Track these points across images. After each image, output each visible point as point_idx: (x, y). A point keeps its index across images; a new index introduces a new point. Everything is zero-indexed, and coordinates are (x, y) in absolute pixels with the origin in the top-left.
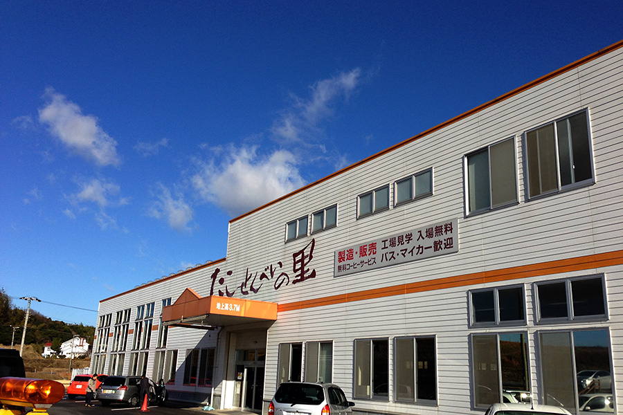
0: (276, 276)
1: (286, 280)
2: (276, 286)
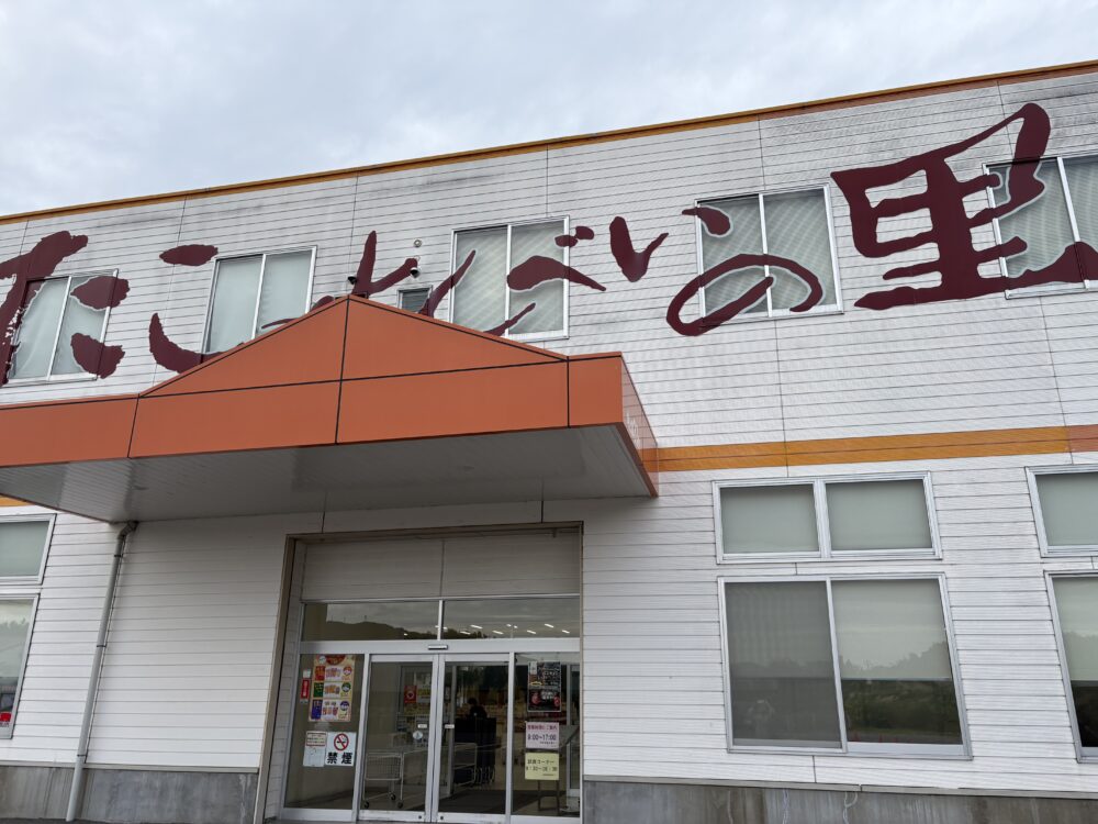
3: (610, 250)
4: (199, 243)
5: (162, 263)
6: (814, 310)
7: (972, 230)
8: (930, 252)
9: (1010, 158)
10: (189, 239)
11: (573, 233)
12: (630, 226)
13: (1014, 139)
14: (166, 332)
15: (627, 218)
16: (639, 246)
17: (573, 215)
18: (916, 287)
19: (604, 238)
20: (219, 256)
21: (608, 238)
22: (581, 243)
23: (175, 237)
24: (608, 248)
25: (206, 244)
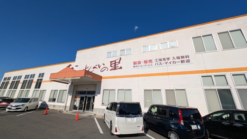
0: (101, 68)
1: (107, 69)
2: (101, 71)
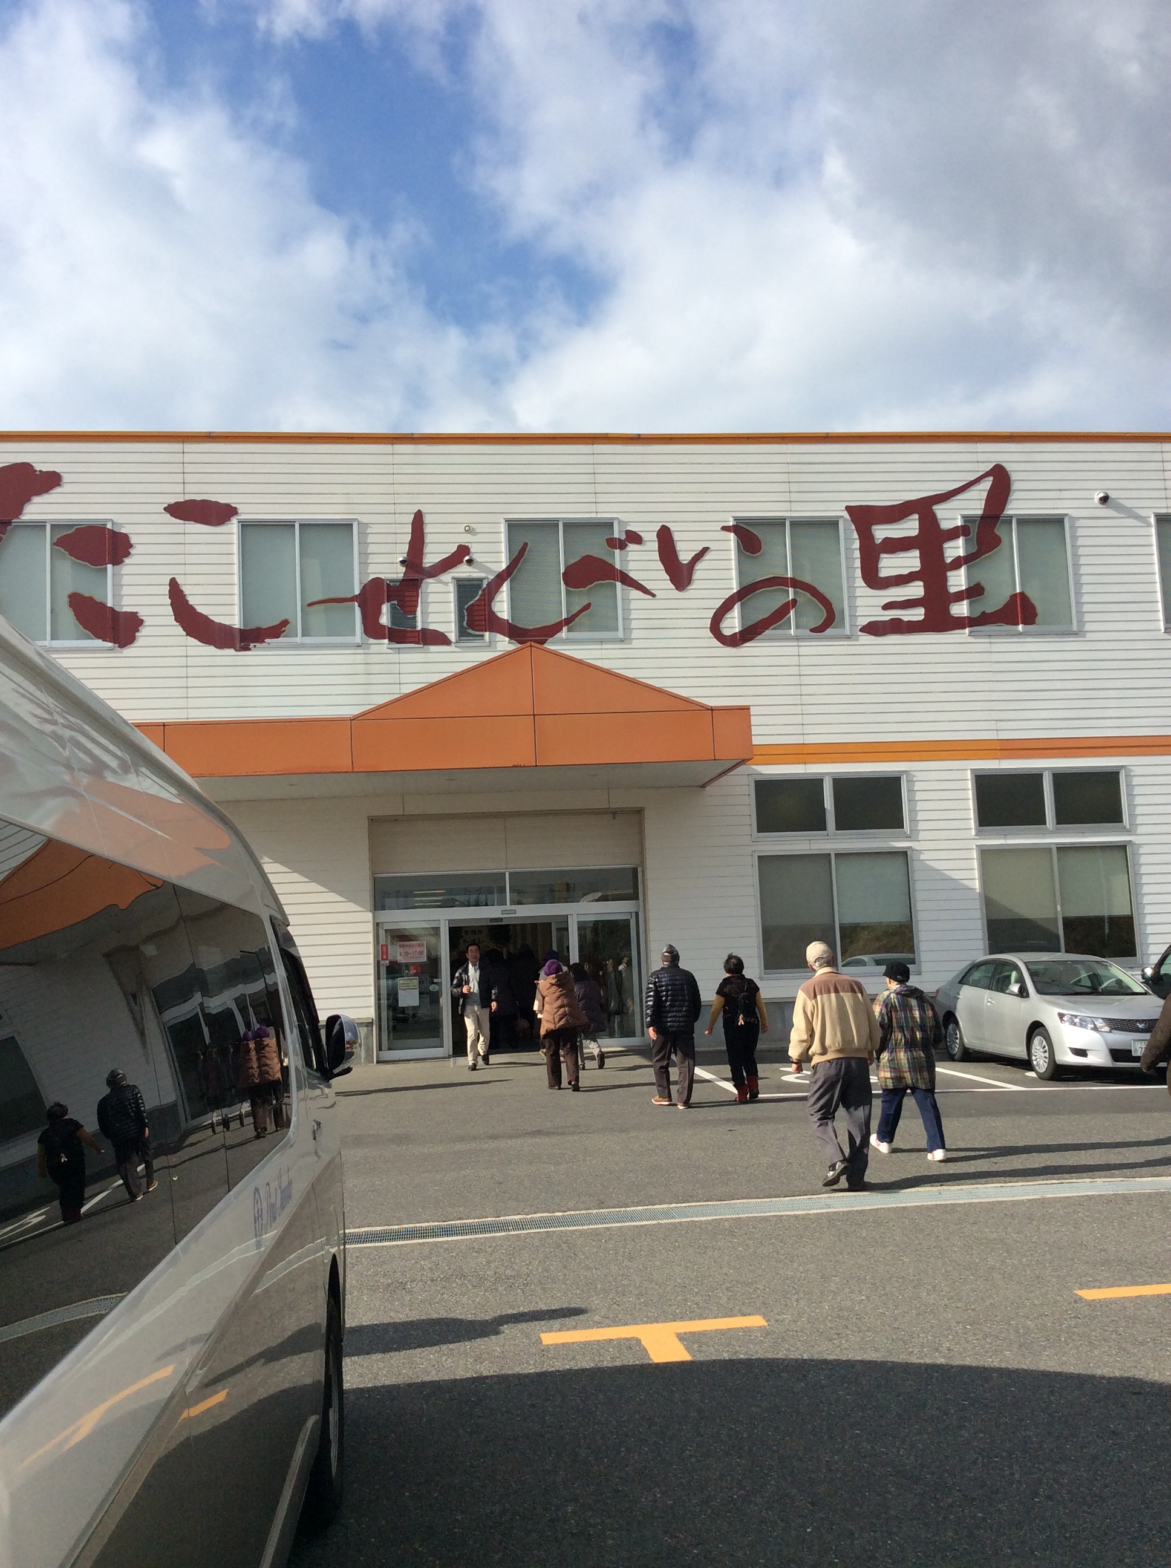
3: (658, 558)
4: (213, 498)
5: (168, 517)
6: (829, 631)
7: (949, 574)
8: (916, 590)
9: (980, 512)
10: (197, 492)
11: (623, 537)
12: (676, 536)
13: (984, 495)
14: (192, 600)
15: (672, 527)
16: (685, 557)
17: (623, 517)
18: (905, 619)
19: (652, 544)
20: (242, 517)
21: (655, 546)
22: (631, 547)
23: (179, 488)
24: (656, 556)
25: (222, 501)
